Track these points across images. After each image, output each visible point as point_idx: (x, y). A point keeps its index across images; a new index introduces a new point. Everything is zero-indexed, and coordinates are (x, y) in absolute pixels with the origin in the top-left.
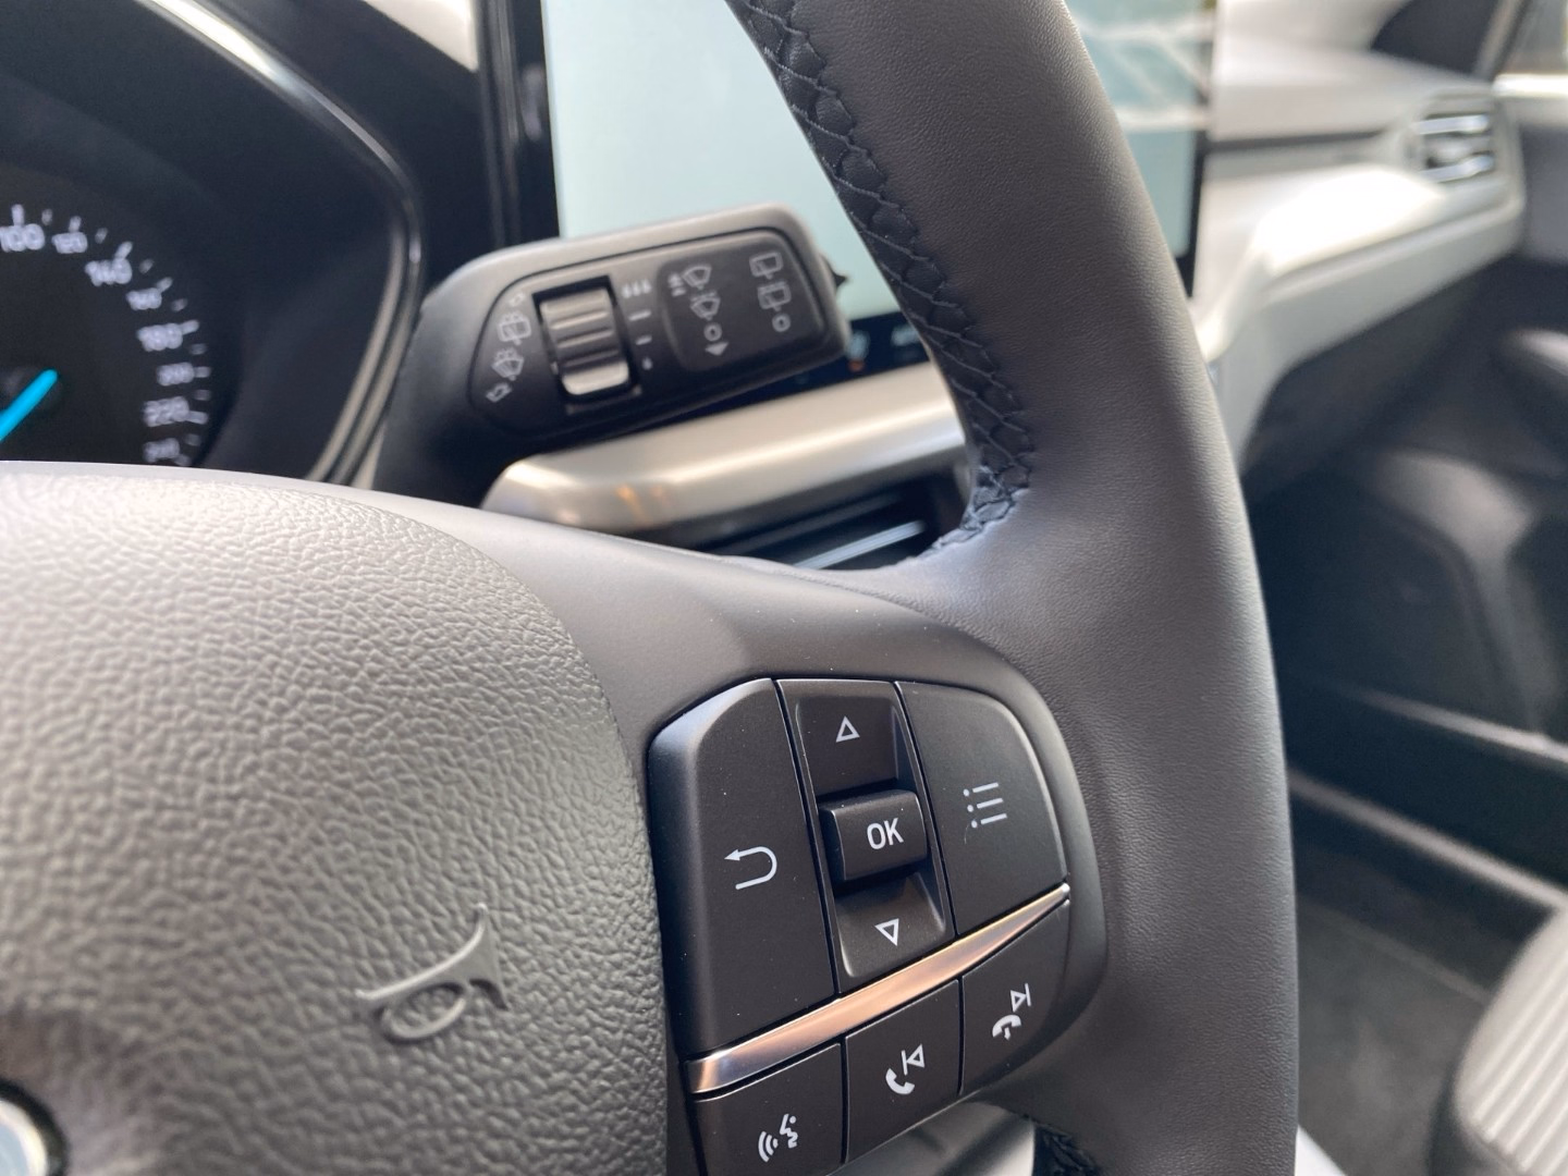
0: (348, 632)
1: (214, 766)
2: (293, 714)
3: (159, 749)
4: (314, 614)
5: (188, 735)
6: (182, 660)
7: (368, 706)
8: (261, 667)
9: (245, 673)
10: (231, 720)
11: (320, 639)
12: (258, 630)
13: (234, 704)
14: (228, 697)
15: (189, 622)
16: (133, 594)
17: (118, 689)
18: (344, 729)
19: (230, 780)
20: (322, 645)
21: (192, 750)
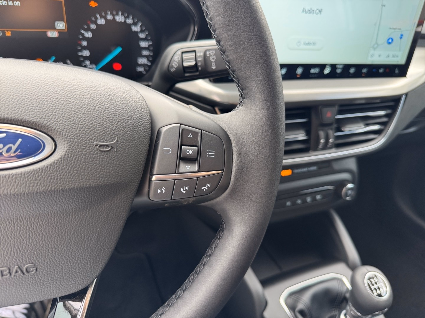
0: (110, 98)
1: (85, 110)
2: (98, 106)
3: (79, 106)
4: (107, 95)
5: (83, 105)
6: (86, 96)
7: (109, 108)
8: (96, 100)
9: (94, 100)
10: (89, 105)
11: (106, 98)
12: (98, 95)
13: (91, 103)
14: (90, 102)
15: (89, 92)
16: (83, 86)
17: (77, 97)
18: (104, 110)
19: (87, 112)
20: (106, 99)
21: (83, 107)
